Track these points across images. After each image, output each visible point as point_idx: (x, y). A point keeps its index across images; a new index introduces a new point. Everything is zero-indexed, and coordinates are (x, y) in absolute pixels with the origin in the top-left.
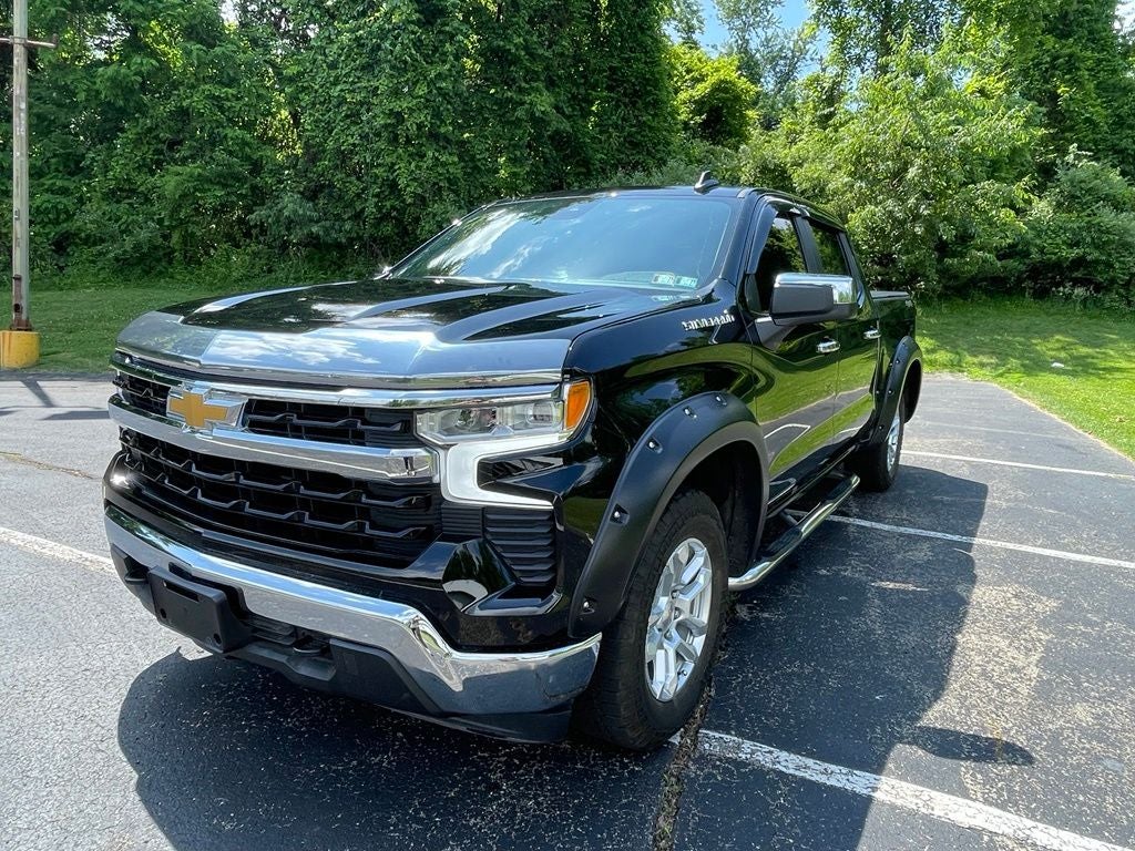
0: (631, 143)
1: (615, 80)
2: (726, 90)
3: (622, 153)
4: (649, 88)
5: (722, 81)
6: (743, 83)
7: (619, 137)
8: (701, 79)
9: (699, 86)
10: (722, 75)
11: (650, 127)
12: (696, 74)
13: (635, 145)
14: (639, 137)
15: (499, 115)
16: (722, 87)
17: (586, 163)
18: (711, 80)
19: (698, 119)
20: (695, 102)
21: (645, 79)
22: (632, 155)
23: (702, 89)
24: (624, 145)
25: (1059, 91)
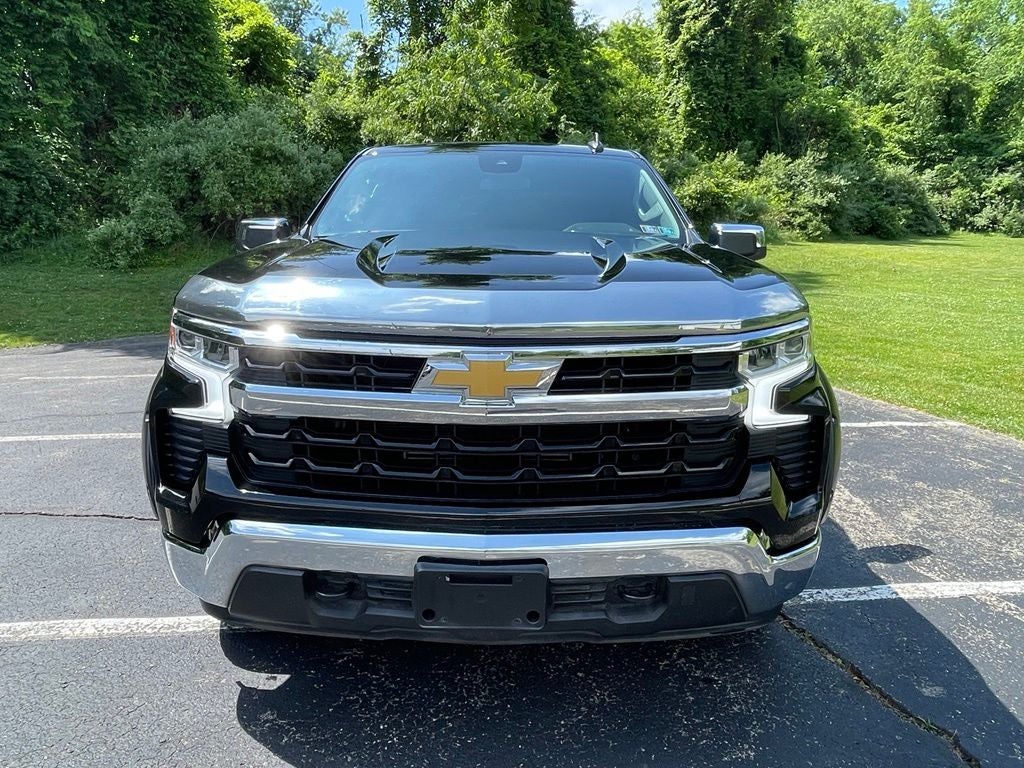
0: (184, 81)
1: (158, 11)
2: (264, 35)
3: (175, 92)
4: (197, 25)
5: (261, 26)
6: (281, 30)
7: (170, 75)
8: (239, 21)
9: (238, 28)
10: (260, 19)
11: (202, 66)
12: (230, 15)
13: (189, 84)
14: (193, 77)
15: (25, 35)
16: (261, 33)
17: (136, 99)
18: (250, 23)
19: (240, 62)
20: (234, 44)
21: (193, 15)
22: (186, 95)
23: (239, 32)
24: (175, 83)
25: (548, 71)
